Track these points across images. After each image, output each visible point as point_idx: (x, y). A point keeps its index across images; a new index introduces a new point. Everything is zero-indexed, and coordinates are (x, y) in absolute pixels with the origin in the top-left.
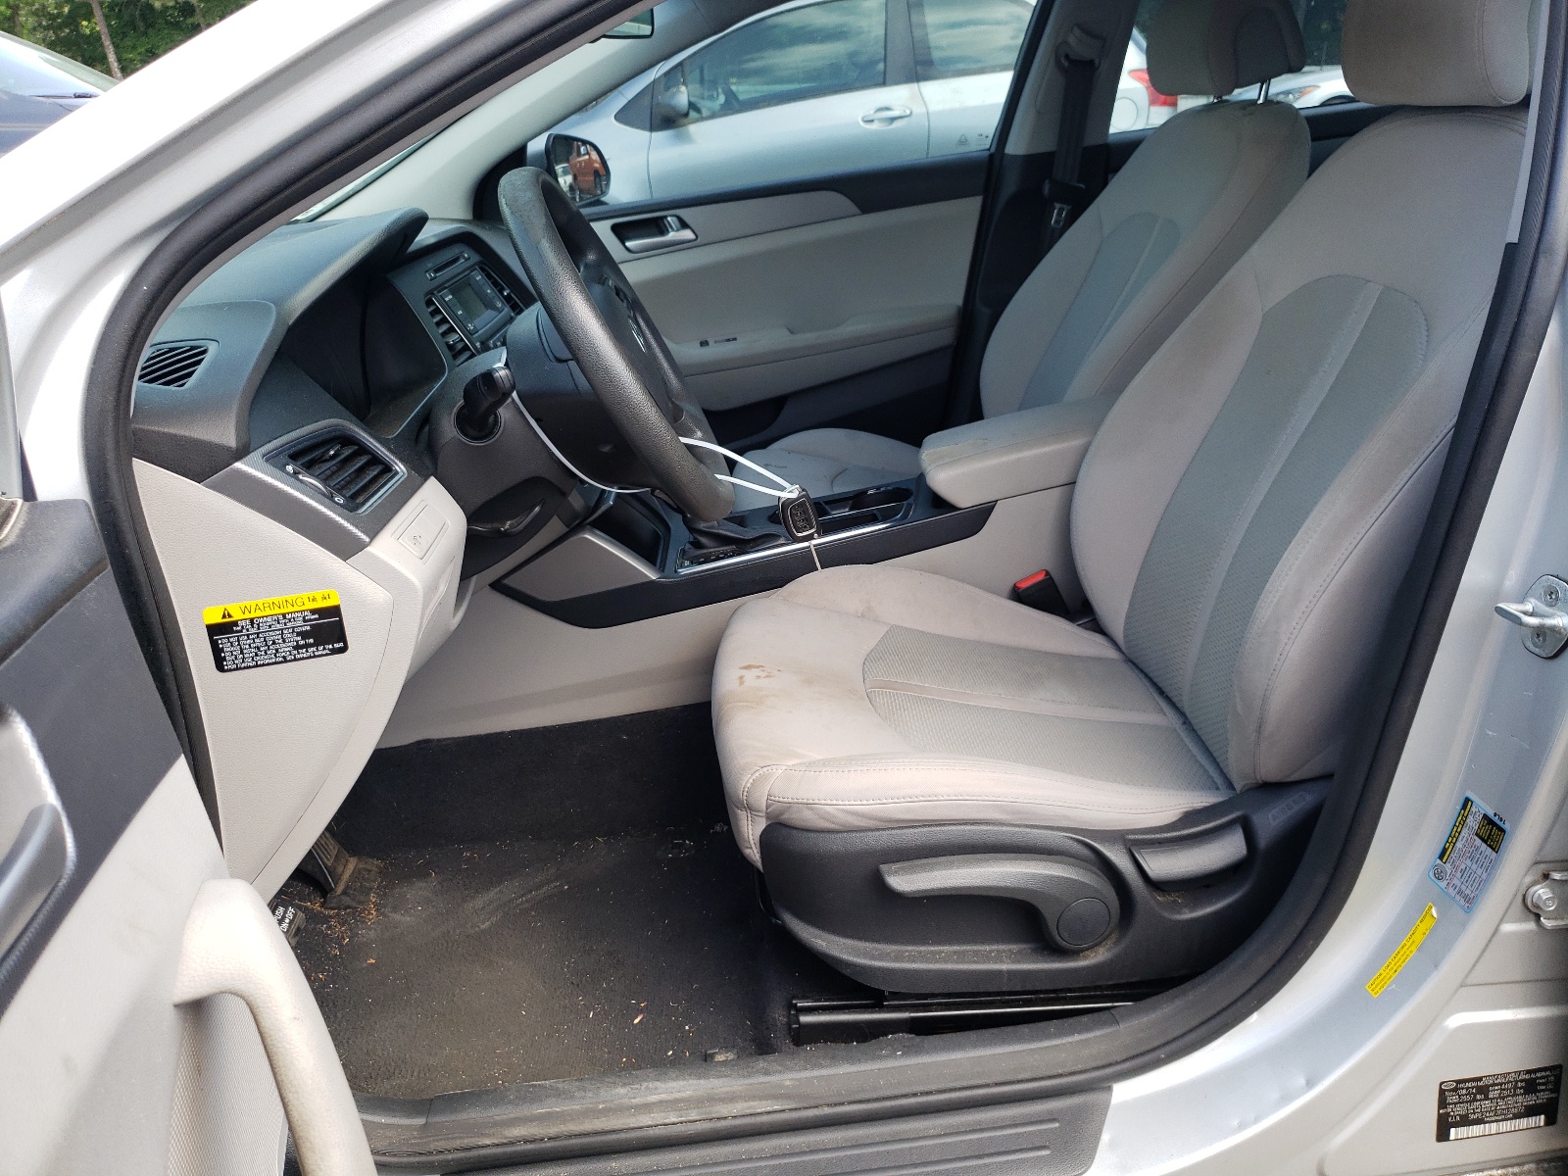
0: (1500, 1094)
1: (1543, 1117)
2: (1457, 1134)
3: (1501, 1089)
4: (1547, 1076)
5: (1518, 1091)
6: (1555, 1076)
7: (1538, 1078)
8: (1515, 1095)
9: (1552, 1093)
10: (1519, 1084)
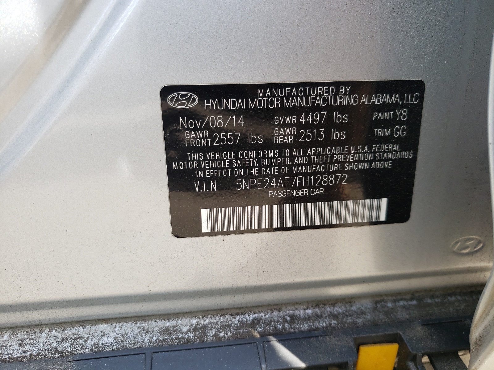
0: (297, 136)
1: (384, 201)
2: (213, 220)
3: (299, 126)
4: (395, 106)
5: (335, 134)
6: (410, 108)
7: (375, 108)
8: (328, 143)
9: (403, 149)
10: (337, 117)
